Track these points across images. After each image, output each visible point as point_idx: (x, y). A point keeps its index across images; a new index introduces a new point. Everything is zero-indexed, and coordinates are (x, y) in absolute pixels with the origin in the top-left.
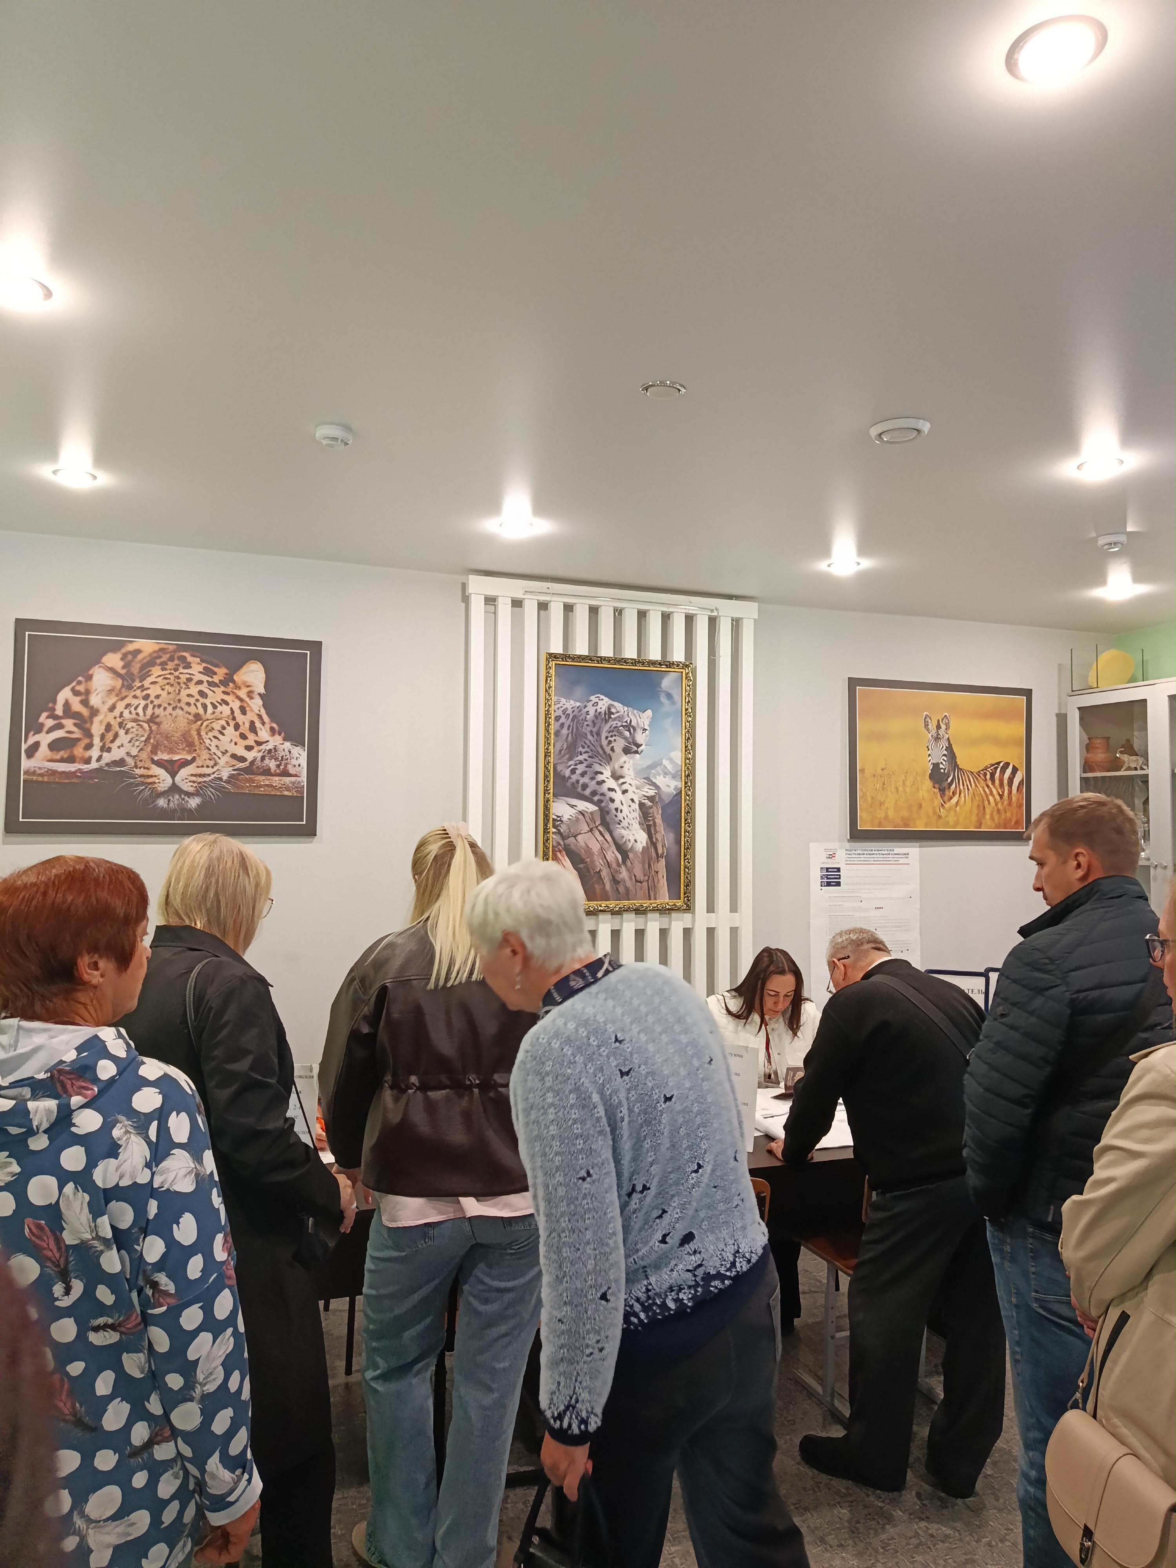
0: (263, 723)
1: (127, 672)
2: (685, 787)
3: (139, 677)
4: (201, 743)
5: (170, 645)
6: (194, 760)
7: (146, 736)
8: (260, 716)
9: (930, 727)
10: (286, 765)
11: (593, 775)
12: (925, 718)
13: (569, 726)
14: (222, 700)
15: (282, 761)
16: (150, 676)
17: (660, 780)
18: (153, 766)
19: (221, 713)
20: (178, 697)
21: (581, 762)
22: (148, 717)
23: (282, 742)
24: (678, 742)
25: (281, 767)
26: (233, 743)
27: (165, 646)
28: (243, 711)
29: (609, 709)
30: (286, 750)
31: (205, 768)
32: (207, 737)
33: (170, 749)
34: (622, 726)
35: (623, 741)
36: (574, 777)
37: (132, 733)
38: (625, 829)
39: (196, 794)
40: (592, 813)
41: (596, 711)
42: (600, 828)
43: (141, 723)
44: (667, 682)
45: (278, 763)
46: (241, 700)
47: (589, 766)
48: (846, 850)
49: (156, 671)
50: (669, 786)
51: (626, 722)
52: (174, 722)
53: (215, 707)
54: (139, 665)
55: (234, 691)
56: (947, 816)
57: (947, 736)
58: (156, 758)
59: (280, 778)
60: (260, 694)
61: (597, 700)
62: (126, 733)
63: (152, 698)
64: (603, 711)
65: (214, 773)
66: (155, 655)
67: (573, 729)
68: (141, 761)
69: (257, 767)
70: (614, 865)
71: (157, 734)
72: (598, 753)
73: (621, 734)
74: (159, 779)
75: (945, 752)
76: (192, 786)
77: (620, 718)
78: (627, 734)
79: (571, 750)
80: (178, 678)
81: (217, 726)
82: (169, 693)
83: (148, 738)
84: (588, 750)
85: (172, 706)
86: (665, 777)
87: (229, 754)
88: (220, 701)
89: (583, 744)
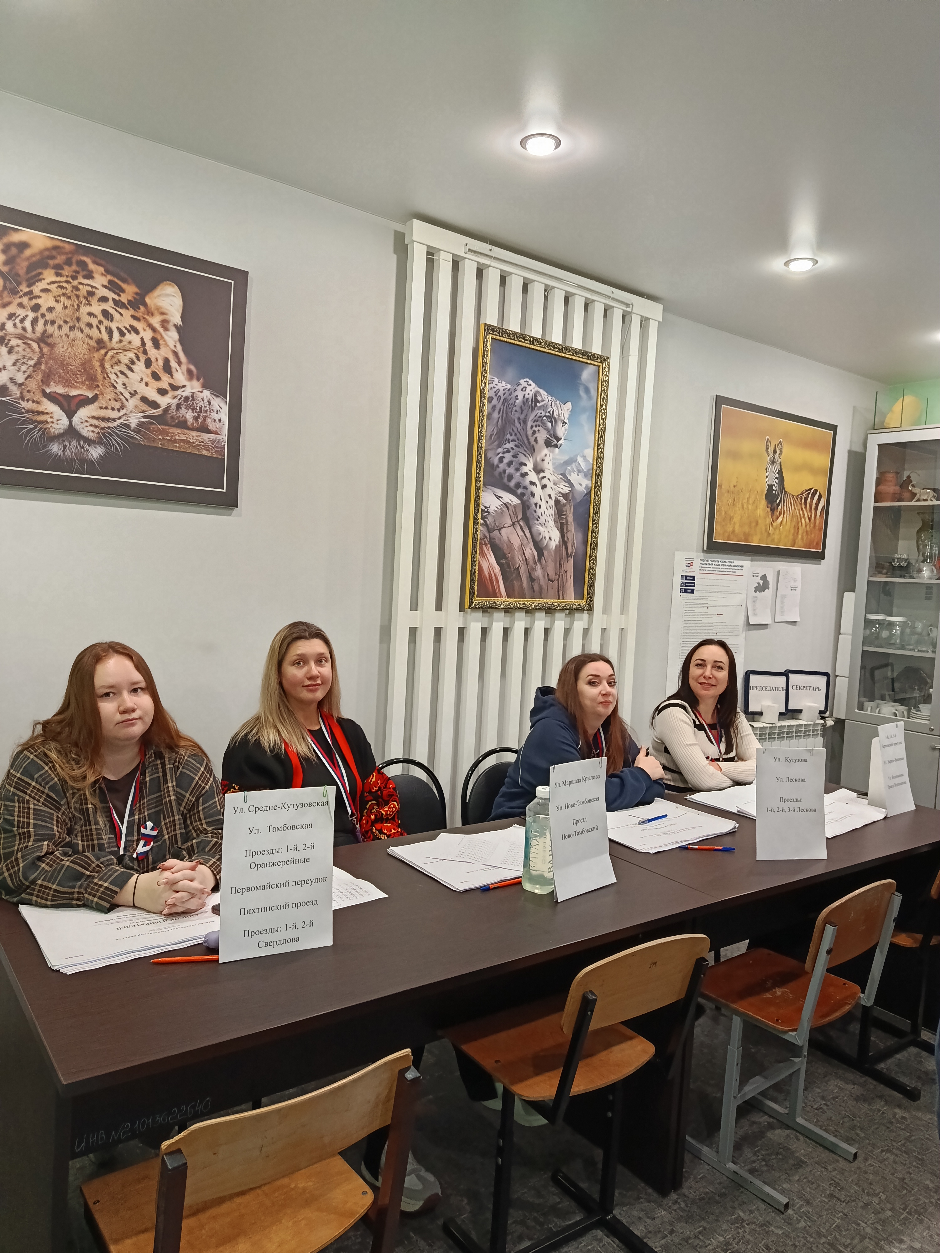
0: (179, 363)
1: (10, 270)
2: (595, 487)
3: (27, 280)
4: (104, 378)
5: (68, 243)
6: (95, 398)
7: (36, 359)
8: (175, 354)
9: (769, 450)
10: (205, 418)
11: (518, 466)
12: (767, 442)
13: (500, 410)
14: (131, 326)
15: (200, 413)
16: (40, 280)
17: (574, 478)
18: (45, 401)
19: (130, 342)
20: (77, 314)
21: (508, 451)
22: (38, 334)
23: (201, 390)
24: (591, 439)
25: (200, 421)
26: (144, 383)
27: (61, 244)
28: (156, 344)
29: (536, 396)
30: (206, 401)
31: (110, 411)
32: (113, 371)
33: (67, 380)
34: (545, 416)
35: (546, 432)
36: (502, 466)
37: (17, 352)
38: (542, 526)
39: (98, 442)
40: (515, 506)
41: (525, 395)
42: (521, 523)
43: (30, 342)
44: (587, 374)
45: (196, 414)
46: (154, 330)
47: (515, 456)
48: (701, 560)
49: (49, 276)
50: (581, 485)
51: (549, 412)
52: (71, 345)
53: (122, 334)
54: (25, 264)
55: (147, 317)
56: (774, 534)
57: (779, 460)
58: (48, 391)
59: (198, 433)
60: (176, 326)
61: (525, 384)
62: (10, 352)
63: (43, 310)
64: (530, 397)
65: (120, 418)
66: (47, 253)
67: (503, 413)
68: (29, 391)
69: (172, 417)
70: (531, 562)
71: (50, 358)
72: (524, 443)
73: (544, 425)
74: (51, 417)
75: (777, 475)
76: (93, 431)
77: (544, 408)
78: (549, 425)
79: (500, 437)
80: (78, 289)
81: (125, 358)
82: (65, 307)
83: (38, 364)
84: (515, 438)
85: (68, 325)
86: (578, 475)
87: (138, 397)
88: (128, 327)
89: (511, 431)
